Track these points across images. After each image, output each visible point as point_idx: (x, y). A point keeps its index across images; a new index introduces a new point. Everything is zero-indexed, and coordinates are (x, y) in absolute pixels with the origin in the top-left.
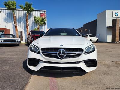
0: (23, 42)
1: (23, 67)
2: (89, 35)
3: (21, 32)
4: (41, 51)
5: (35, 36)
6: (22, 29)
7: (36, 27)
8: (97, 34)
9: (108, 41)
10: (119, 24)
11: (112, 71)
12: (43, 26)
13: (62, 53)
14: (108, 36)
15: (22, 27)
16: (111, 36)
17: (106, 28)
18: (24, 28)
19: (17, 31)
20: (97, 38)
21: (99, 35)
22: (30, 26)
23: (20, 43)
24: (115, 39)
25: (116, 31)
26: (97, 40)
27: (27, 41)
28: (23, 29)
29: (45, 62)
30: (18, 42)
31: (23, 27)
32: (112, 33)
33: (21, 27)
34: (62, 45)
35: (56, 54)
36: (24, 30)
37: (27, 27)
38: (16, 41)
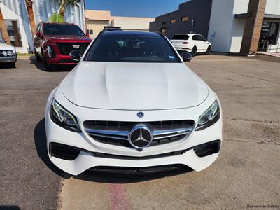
0: (24, 50)
1: (36, 151)
2: (191, 36)
3: (15, 23)
4: (82, 127)
5: (57, 43)
6: (16, 13)
7: (54, 11)
8: (210, 33)
9: (232, 51)
10: (264, 9)
11: (247, 153)
12: (73, 6)
13: (141, 135)
14: (234, 38)
15: (13, 7)
16: (241, 38)
17: (232, 18)
18: (21, 11)
19: (2, 19)
20: (210, 44)
21: (215, 34)
22: (37, 5)
23: (16, 59)
24: (249, 46)
25: (255, 28)
26: (209, 48)
27: (32, 50)
28: (19, 13)
29: (95, 154)
30: (8, 56)
31: (18, 9)
32: (245, 30)
33: (10, 8)
34: (140, 115)
35: (127, 137)
36: (22, 16)
37: (30, 7)
38: (5, 54)
